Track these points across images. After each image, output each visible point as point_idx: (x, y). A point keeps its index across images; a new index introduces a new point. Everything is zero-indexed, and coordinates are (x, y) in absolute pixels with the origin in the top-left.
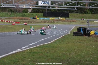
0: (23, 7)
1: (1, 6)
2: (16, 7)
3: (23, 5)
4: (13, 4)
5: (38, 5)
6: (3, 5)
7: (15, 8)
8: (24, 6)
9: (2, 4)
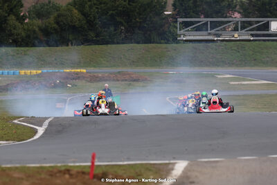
0: (233, 36)
1: (178, 38)
2: (216, 39)
3: (233, 33)
4: (207, 30)
5: (270, 32)
6: (184, 35)
7: (214, 40)
8: (236, 35)
9: (182, 32)
